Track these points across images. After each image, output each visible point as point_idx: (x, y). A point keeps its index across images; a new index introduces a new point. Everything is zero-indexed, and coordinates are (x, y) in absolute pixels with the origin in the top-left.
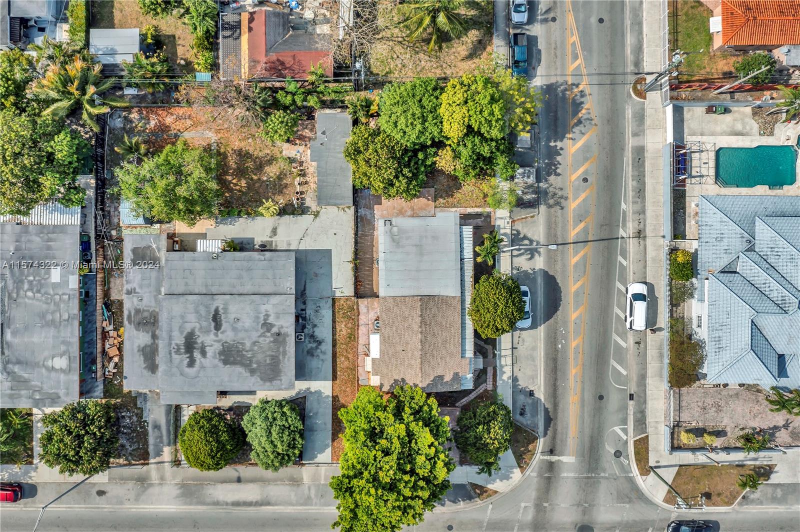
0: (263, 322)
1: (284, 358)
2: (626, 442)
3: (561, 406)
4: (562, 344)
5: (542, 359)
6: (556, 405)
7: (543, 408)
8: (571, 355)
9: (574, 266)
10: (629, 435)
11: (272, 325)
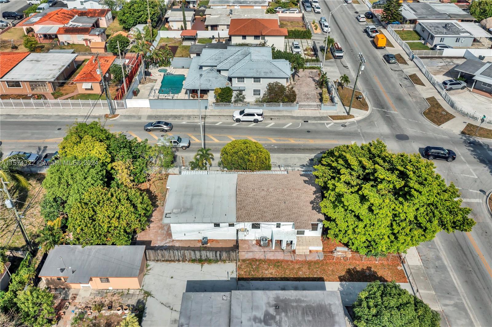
0: (263, 324)
1: (303, 301)
2: (335, 123)
4: (274, 146)
8: (281, 142)
9: (220, 141)
10: (330, 122)
11: (267, 314)
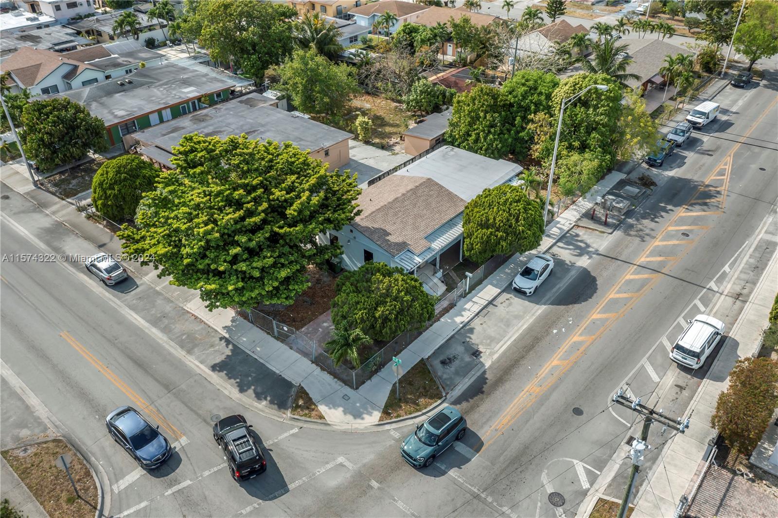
2: (585, 493)
3: (507, 385)
4: (560, 330)
5: (521, 331)
6: (500, 381)
7: (478, 374)
8: (565, 346)
9: (627, 280)
10: (596, 486)
